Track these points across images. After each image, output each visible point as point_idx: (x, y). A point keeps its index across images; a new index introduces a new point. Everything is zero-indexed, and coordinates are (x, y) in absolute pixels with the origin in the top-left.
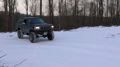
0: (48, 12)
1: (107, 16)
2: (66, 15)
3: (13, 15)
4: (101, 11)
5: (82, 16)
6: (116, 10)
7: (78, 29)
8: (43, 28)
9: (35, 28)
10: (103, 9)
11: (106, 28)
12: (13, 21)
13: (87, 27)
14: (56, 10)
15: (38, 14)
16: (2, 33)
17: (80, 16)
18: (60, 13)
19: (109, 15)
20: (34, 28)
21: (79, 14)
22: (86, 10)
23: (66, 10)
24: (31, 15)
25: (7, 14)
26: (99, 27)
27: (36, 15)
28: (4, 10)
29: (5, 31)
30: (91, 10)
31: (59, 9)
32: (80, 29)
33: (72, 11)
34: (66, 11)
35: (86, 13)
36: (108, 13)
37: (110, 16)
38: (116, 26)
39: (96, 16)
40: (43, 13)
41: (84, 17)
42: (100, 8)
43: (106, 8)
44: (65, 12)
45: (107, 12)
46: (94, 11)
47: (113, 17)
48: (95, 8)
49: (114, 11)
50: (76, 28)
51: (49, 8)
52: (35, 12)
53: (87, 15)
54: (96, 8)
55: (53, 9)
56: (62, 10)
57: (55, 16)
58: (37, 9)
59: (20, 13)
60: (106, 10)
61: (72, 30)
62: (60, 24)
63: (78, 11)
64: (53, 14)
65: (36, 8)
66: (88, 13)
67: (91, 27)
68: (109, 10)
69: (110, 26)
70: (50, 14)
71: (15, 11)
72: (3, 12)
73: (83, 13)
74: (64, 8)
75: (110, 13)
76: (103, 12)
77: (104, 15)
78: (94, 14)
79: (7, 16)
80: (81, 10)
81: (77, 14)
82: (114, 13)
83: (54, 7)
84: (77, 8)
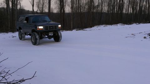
0: (58, 8)
1: (128, 12)
2: (79, 11)
3: (16, 13)
4: (121, 6)
5: (99, 13)
6: (138, 5)
7: (93, 28)
8: (48, 28)
9: (38, 28)
10: (124, 4)
11: (126, 26)
12: (16, 19)
13: (104, 26)
14: (68, 5)
15: (46, 10)
16: (3, 33)
17: (96, 13)
18: (73, 9)
19: (130, 10)
20: (36, 27)
21: (95, 11)
22: (103, 5)
23: (80, 5)
24: (38, 11)
25: (9, 11)
26: (118, 25)
27: (44, 12)
28: (6, 7)
29: (7, 31)
30: (109, 5)
31: (72, 5)
32: (95, 28)
33: (87, 7)
34: (80, 7)
35: (104, 8)
36: (130, 9)
37: (131, 12)
38: (138, 24)
39: (114, 11)
40: (52, 9)
41: (101, 13)
42: (120, 2)
43: (127, 2)
44: (78, 8)
45: (128, 7)
46: (113, 6)
47: (135, 13)
48: (114, 3)
49: (137, 5)
50: (91, 27)
51: (59, 3)
52: (43, 8)
53: (105, 11)
54: (116, 3)
55: (65, 4)
56: (75, 5)
57: (67, 13)
58: (45, 4)
59: (24, 10)
60: (127, 4)
61: (86, 29)
62: (72, 22)
63: (93, 6)
64: (64, 11)
65: (43, 4)
66: (105, 9)
67: (108, 26)
68: (130, 5)
69: (131, 24)
70: (61, 10)
71: (19, 7)
72: (4, 8)
73: (100, 9)
74: (77, 3)
75: (131, 9)
76: (123, 7)
77: (124, 11)
78: (113, 10)
79: (9, 13)
80: (98, 5)
81: (93, 9)
82: (136, 8)
83: (66, 2)
84: (93, 3)
